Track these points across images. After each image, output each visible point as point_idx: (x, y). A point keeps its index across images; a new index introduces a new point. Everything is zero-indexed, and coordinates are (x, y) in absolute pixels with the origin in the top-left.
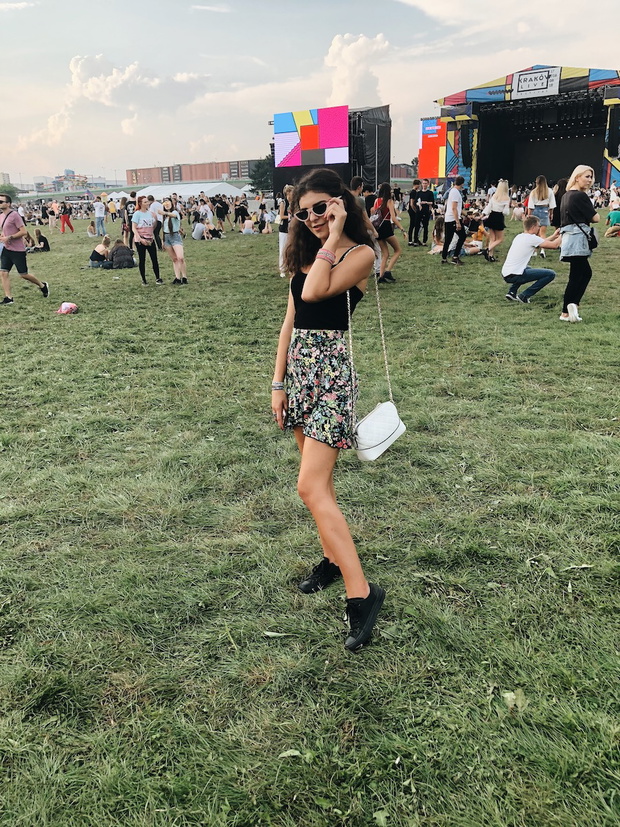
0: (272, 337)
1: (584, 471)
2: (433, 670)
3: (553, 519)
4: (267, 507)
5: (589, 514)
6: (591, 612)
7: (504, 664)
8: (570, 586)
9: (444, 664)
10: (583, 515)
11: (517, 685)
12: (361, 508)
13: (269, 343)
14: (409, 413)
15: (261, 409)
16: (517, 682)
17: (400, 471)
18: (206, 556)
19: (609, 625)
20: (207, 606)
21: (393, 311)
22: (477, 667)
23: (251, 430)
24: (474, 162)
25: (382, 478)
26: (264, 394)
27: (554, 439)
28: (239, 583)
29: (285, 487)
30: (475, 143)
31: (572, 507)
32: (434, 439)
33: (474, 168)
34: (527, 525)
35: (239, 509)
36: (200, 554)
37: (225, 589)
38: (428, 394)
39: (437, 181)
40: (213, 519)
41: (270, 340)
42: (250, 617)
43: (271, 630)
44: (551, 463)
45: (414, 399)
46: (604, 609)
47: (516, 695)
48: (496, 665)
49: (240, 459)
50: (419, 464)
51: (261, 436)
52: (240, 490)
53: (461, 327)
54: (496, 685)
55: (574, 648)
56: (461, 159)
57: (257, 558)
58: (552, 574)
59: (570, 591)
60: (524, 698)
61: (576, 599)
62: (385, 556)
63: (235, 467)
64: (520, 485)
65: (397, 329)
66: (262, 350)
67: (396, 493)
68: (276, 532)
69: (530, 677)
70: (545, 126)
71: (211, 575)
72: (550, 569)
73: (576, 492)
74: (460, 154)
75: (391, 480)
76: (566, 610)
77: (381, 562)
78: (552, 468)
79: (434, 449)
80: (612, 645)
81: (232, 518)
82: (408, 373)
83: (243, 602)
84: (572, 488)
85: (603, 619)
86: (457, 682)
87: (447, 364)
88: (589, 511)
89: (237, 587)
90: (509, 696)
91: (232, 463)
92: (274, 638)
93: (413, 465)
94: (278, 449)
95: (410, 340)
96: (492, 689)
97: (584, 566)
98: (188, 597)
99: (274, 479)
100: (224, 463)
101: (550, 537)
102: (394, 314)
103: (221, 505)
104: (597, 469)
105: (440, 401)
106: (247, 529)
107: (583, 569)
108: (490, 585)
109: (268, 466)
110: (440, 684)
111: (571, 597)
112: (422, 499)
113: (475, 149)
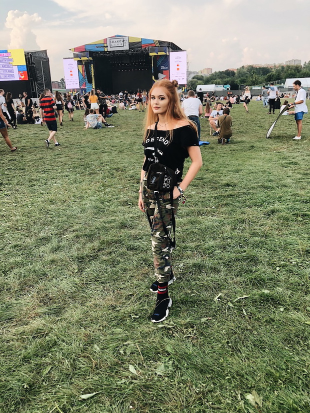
0: (11, 180)
1: (214, 238)
2: (200, 392)
3: (216, 270)
4: (46, 295)
5: (230, 264)
6: (260, 324)
7: (237, 375)
8: (244, 311)
9: (204, 385)
10: (228, 265)
11: (250, 388)
12: (108, 285)
13: (10, 184)
14: (113, 218)
15: (20, 228)
16: (249, 386)
17: (121, 255)
18: (17, 344)
19: (273, 330)
20: (30, 386)
21: (78, 159)
22: (223, 381)
23: (18, 243)
24: (93, 81)
25: (113, 261)
26: (18, 218)
27: (192, 222)
28: (48, 360)
29: (54, 279)
30: (93, 71)
31: (221, 262)
32: (133, 232)
33: (93, 83)
34: (203, 276)
35: (28, 300)
36: (11, 343)
37: (39, 368)
38: (118, 206)
39: (76, 90)
40: (11, 313)
41: (10, 182)
42: (65, 386)
43: (84, 393)
44: (198, 237)
45: (111, 209)
46: (266, 321)
47: (253, 395)
48: (233, 377)
49: (17, 265)
50: (131, 248)
51: (27, 246)
52: (24, 287)
53: (119, 166)
54: (240, 392)
55: (264, 351)
56: (86, 79)
57: (55, 337)
58: (231, 305)
59: (246, 314)
60: (258, 396)
61: (250, 318)
62: (136, 315)
63: (16, 270)
64: (189, 253)
65: (85, 169)
66: (7, 189)
67: (125, 270)
68: (58, 312)
69: (255, 380)
70: (125, 64)
71: (26, 359)
72: (229, 302)
73: (218, 251)
74: (86, 77)
75: (119, 262)
76: (249, 327)
77: (135, 319)
78: (198, 239)
79: (135, 239)
80: (281, 343)
81: (25, 309)
82: (102, 194)
83: (56, 375)
84: (215, 250)
85: (268, 327)
86: (217, 396)
87: (120, 186)
88: (230, 262)
89: (47, 364)
90: (249, 397)
91: (12, 268)
92: (88, 399)
93: (127, 250)
94: (41, 254)
95: (94, 175)
96: (239, 395)
97: (244, 296)
98: (14, 383)
99: (45, 274)
100: (7, 269)
101: (219, 282)
102: (80, 161)
103: (13, 301)
104: (220, 236)
105: (126, 208)
106: (38, 315)
107: (245, 298)
108: (202, 319)
109: (38, 266)
110: (207, 402)
111: (247, 318)
112: (141, 271)
113: (93, 74)
